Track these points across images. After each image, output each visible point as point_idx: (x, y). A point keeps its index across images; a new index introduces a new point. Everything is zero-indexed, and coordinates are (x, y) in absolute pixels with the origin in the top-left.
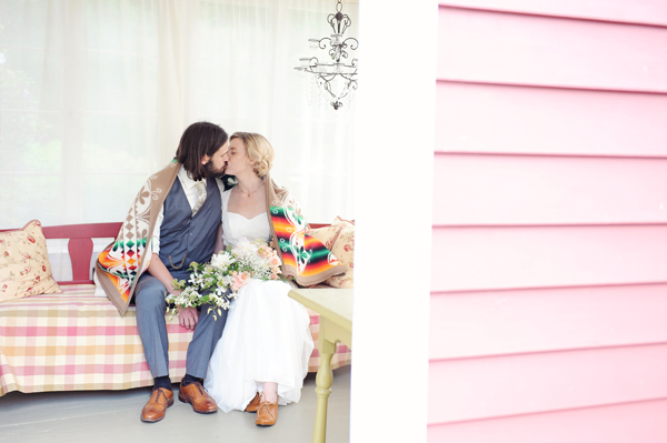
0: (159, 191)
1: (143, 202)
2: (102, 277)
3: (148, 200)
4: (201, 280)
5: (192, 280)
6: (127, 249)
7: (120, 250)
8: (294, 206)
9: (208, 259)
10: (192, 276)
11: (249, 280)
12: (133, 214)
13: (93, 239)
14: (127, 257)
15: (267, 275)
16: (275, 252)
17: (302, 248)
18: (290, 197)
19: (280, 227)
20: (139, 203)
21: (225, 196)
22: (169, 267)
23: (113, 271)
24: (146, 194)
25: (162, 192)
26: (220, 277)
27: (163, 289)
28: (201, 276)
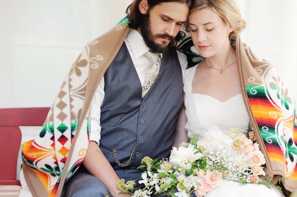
0: (100, 58)
1: (79, 73)
2: (30, 175)
3: (85, 71)
4: (155, 181)
5: (144, 181)
6: (58, 134)
7: (48, 135)
8: (280, 85)
9: (166, 154)
10: (144, 175)
11: (220, 182)
12: (66, 89)
13: (21, 128)
14: (58, 145)
15: (245, 176)
16: (256, 145)
17: (290, 142)
18: (273, 72)
19: (261, 111)
20: (74, 76)
21: (189, 75)
22: (113, 164)
23: (41, 165)
24: (84, 63)
25: (103, 60)
26: (181, 177)
27: (104, 191)
28: (156, 175)
